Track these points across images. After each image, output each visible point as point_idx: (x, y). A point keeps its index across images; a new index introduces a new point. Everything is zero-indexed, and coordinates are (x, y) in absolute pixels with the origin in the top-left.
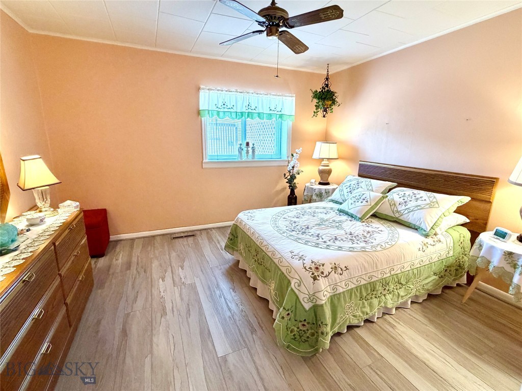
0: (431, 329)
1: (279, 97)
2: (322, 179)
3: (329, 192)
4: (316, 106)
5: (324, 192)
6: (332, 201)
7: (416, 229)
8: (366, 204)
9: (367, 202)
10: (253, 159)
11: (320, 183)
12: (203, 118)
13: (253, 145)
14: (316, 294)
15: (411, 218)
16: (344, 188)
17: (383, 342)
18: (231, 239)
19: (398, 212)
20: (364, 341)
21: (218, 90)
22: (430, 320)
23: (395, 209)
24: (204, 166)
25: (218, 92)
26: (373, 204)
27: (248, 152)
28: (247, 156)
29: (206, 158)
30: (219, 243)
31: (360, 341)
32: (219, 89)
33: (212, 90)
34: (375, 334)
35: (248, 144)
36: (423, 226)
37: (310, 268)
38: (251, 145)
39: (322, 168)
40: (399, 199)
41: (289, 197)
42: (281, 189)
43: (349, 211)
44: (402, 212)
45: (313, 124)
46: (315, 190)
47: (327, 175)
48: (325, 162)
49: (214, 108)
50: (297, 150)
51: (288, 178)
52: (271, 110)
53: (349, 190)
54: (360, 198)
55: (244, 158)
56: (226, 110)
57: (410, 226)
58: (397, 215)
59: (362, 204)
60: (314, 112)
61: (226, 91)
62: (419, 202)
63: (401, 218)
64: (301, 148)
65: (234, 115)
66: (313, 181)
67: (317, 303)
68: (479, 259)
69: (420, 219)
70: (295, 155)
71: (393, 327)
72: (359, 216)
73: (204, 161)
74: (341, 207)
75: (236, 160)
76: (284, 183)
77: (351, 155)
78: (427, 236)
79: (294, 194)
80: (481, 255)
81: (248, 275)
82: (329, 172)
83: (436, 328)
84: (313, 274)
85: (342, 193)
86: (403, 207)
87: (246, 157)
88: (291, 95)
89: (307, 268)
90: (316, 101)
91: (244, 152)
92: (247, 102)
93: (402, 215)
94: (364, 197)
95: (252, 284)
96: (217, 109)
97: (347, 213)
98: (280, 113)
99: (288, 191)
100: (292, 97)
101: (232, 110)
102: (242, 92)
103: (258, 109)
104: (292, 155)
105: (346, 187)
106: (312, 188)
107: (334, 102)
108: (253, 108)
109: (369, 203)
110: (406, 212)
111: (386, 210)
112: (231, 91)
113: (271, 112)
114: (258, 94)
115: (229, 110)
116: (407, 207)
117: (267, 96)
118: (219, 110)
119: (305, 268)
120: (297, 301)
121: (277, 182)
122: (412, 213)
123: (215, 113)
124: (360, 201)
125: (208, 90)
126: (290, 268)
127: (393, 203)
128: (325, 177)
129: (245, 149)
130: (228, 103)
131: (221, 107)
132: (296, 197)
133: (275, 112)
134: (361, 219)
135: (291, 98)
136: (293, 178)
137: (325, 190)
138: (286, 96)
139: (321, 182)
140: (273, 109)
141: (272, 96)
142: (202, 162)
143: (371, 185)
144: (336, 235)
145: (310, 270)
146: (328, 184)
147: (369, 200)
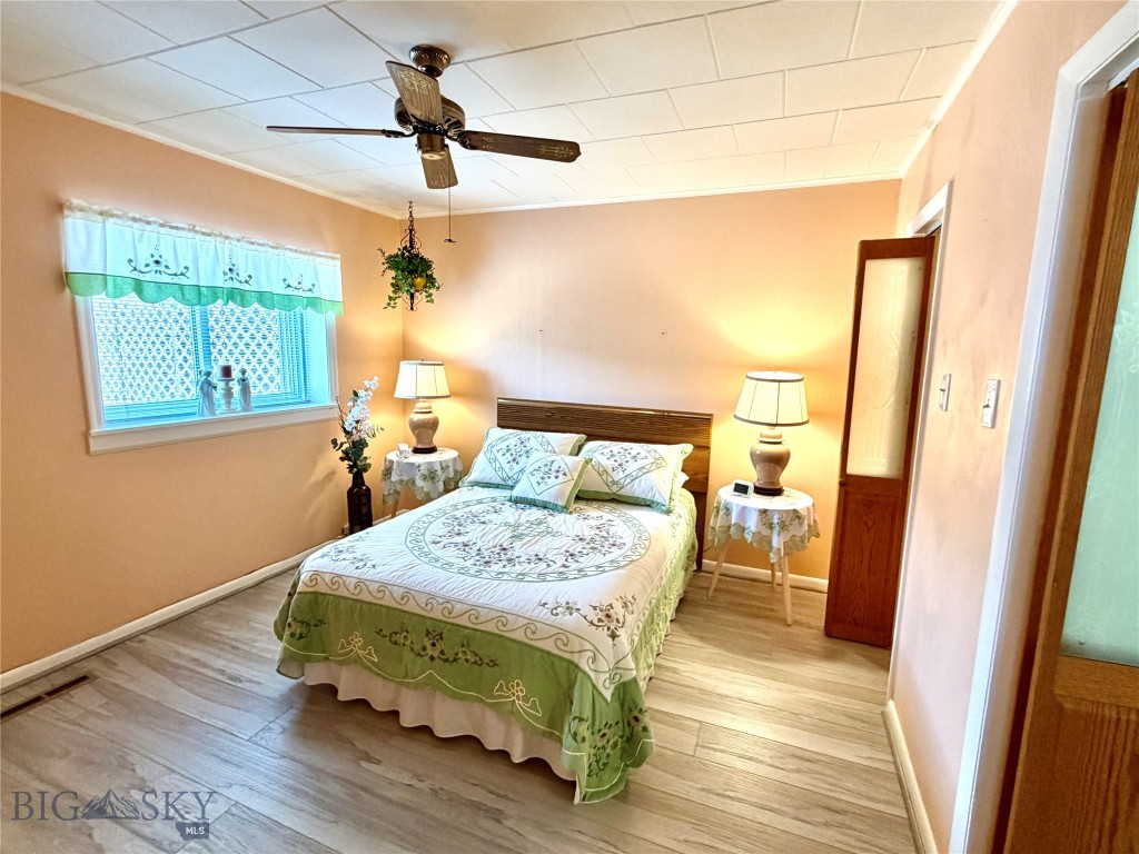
0: (710, 650)
1: (306, 257)
2: (419, 441)
3: (448, 467)
4: (392, 284)
5: (438, 467)
6: (477, 484)
7: (649, 506)
8: (565, 478)
9: (565, 474)
10: (244, 410)
11: (417, 451)
12: (80, 300)
13: (244, 372)
14: (619, 665)
15: (637, 489)
16: (499, 455)
17: (682, 700)
18: (301, 637)
19: (614, 483)
20: (663, 712)
21: (134, 219)
22: (702, 638)
23: (610, 479)
24: (93, 448)
25: (136, 225)
26: (575, 477)
27: (228, 393)
28: (229, 403)
29: (99, 420)
30: (205, 665)
31: (658, 716)
32: (138, 216)
33: (112, 216)
34: (667, 695)
35: (227, 372)
36: (658, 498)
37: (600, 620)
38: (236, 374)
39: (417, 417)
40: (608, 462)
41: (350, 492)
42: (325, 477)
43: (538, 498)
44: (622, 481)
45: (380, 323)
46: (419, 466)
47: (431, 432)
48: (420, 405)
49: (126, 271)
50: (366, 383)
51: (344, 448)
52: (289, 286)
53: (511, 458)
54: (550, 470)
55: (221, 410)
56: (165, 278)
57: (639, 501)
58: (615, 489)
59: (559, 481)
60: (390, 298)
61: (161, 225)
62: (641, 463)
63: (623, 492)
64: (376, 378)
65: (191, 295)
66: (404, 447)
67: (623, 680)
68: (732, 529)
69: (652, 488)
70: (361, 393)
71: (675, 671)
72: (562, 503)
73: (95, 430)
74: (516, 493)
75: (196, 418)
76: (334, 461)
77: (473, 387)
78: (668, 512)
79: (363, 484)
80: (733, 522)
81: (380, 706)
82: (433, 425)
83: (715, 646)
84: (609, 629)
85: (498, 465)
86: (621, 475)
87: (224, 407)
88: (330, 254)
89: (596, 622)
90: (392, 273)
91: (218, 395)
92: (227, 261)
93: (622, 488)
94: (555, 467)
95: (407, 720)
96: (135, 275)
97: (532, 503)
98: (309, 294)
99: (347, 479)
100: (334, 258)
101: (183, 281)
102: (209, 235)
103: (258, 282)
104: (356, 394)
105: (501, 452)
106: (412, 464)
107: (431, 281)
108: (243, 277)
109: (569, 477)
110: (628, 480)
111: (595, 484)
112: (177, 228)
113: (289, 291)
114: (253, 243)
115: (176, 280)
116: (626, 473)
117: (277, 252)
118: (141, 277)
119: (592, 623)
120: (596, 693)
121: (313, 462)
122: (637, 480)
123: (128, 286)
124: (552, 476)
125: (101, 214)
126: (562, 634)
127: (601, 469)
128: (424, 436)
129: (221, 385)
130: (168, 258)
131: (144, 270)
132: (368, 489)
133: (300, 293)
134: (565, 509)
135: (330, 262)
136: (359, 446)
137: (441, 462)
138: (320, 256)
139: (419, 446)
140: (294, 284)
141: (288, 253)
142: (86, 435)
143: (549, 443)
144: (565, 548)
145: (600, 624)
146: (432, 450)
147: (566, 471)
